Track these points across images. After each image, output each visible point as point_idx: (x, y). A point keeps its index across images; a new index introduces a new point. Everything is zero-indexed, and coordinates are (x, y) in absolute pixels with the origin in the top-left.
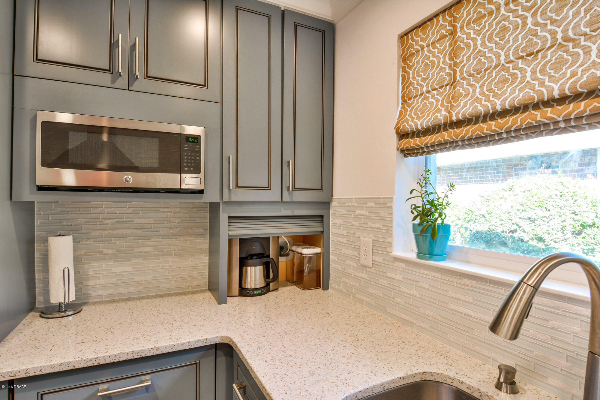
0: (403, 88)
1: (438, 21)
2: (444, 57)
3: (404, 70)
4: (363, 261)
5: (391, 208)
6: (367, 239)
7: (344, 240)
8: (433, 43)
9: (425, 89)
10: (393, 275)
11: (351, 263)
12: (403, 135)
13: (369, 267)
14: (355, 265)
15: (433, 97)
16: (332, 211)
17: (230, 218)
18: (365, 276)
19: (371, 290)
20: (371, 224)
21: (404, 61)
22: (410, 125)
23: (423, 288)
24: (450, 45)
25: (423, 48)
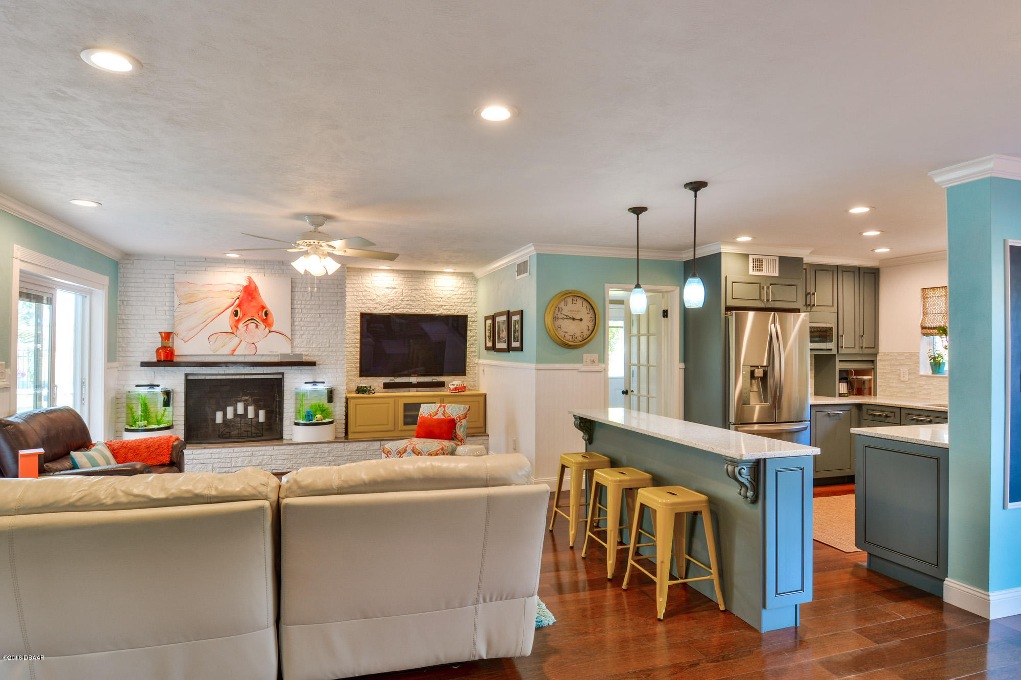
0: (923, 309)
1: (940, 290)
2: (943, 303)
3: (924, 302)
4: (902, 379)
5: (919, 356)
6: (904, 370)
7: (889, 371)
8: (938, 296)
9: (934, 312)
10: (920, 383)
11: (894, 381)
12: (923, 328)
13: (907, 381)
14: (897, 382)
15: (938, 316)
16: (878, 358)
17: (840, 361)
18: (903, 385)
19: (907, 391)
20: (907, 363)
21: (924, 298)
22: (927, 325)
23: (935, 385)
24: (945, 300)
25: (933, 297)
